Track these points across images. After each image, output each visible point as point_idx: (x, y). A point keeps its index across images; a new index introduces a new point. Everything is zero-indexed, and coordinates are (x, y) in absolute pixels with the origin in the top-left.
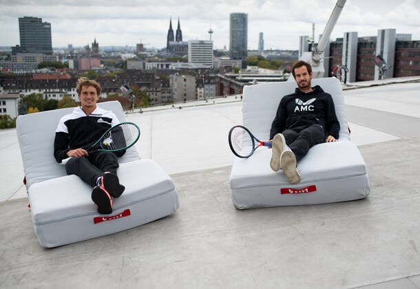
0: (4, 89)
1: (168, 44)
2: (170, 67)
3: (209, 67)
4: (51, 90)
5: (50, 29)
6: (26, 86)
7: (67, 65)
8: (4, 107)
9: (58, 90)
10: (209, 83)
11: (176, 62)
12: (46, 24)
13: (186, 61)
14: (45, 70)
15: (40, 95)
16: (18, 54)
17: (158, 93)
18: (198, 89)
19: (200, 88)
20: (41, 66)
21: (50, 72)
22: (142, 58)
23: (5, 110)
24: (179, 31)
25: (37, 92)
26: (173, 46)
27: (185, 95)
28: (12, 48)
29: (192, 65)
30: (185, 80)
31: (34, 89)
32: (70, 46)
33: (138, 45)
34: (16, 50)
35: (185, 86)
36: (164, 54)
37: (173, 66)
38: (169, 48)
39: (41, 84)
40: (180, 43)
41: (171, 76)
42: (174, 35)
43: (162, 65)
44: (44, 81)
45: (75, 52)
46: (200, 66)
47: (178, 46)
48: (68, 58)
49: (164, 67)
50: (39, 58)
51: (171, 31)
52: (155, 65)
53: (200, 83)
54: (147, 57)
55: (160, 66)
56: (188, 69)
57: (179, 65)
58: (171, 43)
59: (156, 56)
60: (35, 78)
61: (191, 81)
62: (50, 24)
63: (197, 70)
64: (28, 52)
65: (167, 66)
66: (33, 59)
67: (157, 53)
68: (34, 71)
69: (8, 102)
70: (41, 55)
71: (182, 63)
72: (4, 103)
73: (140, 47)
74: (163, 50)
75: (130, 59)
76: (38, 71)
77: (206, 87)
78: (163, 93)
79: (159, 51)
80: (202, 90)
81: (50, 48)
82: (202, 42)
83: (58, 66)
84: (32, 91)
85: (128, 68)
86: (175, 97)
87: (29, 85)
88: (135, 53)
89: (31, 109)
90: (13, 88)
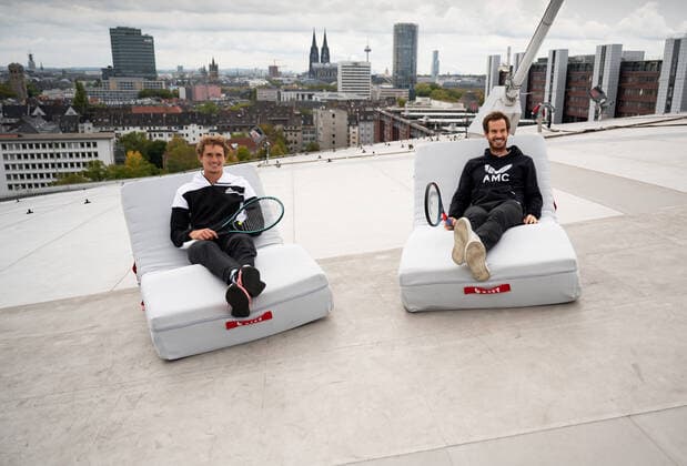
0: (94, 125)
1: (311, 66)
2: (314, 98)
3: (365, 98)
4: (157, 128)
5: (152, 44)
6: (123, 122)
7: (177, 95)
8: (95, 150)
9: (166, 128)
10: (365, 120)
11: (322, 91)
12: (147, 37)
13: (334, 89)
14: (147, 101)
15: (143, 135)
16: (111, 78)
17: (298, 134)
18: (351, 128)
19: (354, 127)
20: (142, 95)
21: (154, 103)
22: (277, 85)
23: (96, 154)
24: (325, 49)
25: (137, 130)
26: (318, 70)
27: (333, 135)
28: (103, 70)
29: (343, 96)
30: (334, 116)
31: (134, 126)
32: (180, 68)
33: (270, 68)
34: (107, 72)
35: (334, 123)
36: (306, 79)
37: (317, 97)
38: (312, 72)
39: (142, 120)
40: (327, 65)
41: (314, 110)
42: (319, 54)
43: (303, 96)
44: (147, 115)
45: (187, 76)
46: (354, 96)
47: (324, 69)
48: (178, 84)
49: (306, 98)
50: (139, 84)
51: (314, 48)
52: (292, 95)
53: (353, 121)
54: (282, 84)
55: (300, 97)
56: (337, 101)
57: (326, 95)
58: (314, 64)
59: (296, 82)
60: (134, 111)
61: (342, 117)
62: (151, 38)
63: (349, 102)
64: (123, 76)
65: (310, 96)
66: (132, 86)
67: (296, 79)
68: (133, 102)
69: (99, 143)
70: (142, 80)
71: (329, 93)
72: (95, 145)
73: (274, 70)
74: (304, 74)
75: (261, 87)
76: (138, 101)
77: (362, 125)
78: (304, 133)
79: (298, 76)
80: (356, 130)
81: (153, 70)
82: (356, 64)
83: (165, 95)
84: (132, 129)
85: (258, 99)
86: (321, 138)
87: (127, 121)
88: (267, 78)
89: (130, 154)
90: (106, 124)
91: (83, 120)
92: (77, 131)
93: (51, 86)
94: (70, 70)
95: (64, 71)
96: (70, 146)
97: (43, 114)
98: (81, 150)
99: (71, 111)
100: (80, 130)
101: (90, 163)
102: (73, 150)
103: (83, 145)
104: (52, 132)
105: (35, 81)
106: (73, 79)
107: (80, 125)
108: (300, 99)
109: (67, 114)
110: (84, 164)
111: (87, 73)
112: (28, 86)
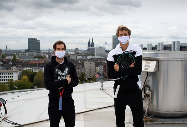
0: (16, 67)
1: (88, 48)
2: (87, 58)
3: (103, 57)
4: (35, 68)
5: (40, 43)
6: (25, 66)
7: (46, 57)
8: (12, 75)
9: (38, 68)
10: (101, 65)
11: (90, 55)
12: (38, 41)
13: (94, 55)
14: (36, 59)
15: (30, 70)
16: (27, 53)
17: (79, 69)
18: (97, 67)
19: (98, 67)
20: (35, 58)
21: (38, 60)
22: (77, 54)
23: (12, 77)
24: (93, 43)
26: (90, 49)
27: (90, 70)
28: (25, 50)
29: (96, 57)
30: (90, 64)
31: (28, 67)
32: (49, 49)
33: (76, 49)
35: (90, 66)
36: (86, 52)
37: (88, 57)
38: (88, 50)
39: (31, 65)
40: (93, 47)
41: (85, 62)
42: (91, 44)
43: (84, 57)
45: (51, 51)
46: (100, 57)
47: (92, 49)
48: (47, 54)
49: (85, 58)
50: (35, 54)
51: (89, 43)
52: (81, 57)
53: (97, 65)
54: (79, 53)
55: (83, 57)
56: (94, 59)
57: (91, 57)
58: (89, 47)
60: (30, 63)
61: (93, 64)
62: (40, 41)
63: (98, 59)
64: (31, 52)
65: (86, 57)
66: (33, 55)
67: (83, 52)
68: (32, 60)
71: (92, 56)
72: (12, 74)
73: (77, 49)
74: (86, 50)
75: (71, 55)
76: (33, 59)
77: (100, 66)
78: (81, 69)
79: (84, 51)
80: (98, 68)
81: (39, 50)
82: (100, 47)
83: (42, 57)
84: (27, 68)
85: (70, 58)
86: (86, 71)
87: (26, 66)
88: (74, 52)
89: (24, 76)
90: (20, 67)
91: (13, 66)
93: (8, 55)
94: (17, 50)
95: (15, 51)
97: (2, 64)
98: (7, 75)
99: (11, 63)
100: (12, 69)
101: (9, 80)
102: (5, 75)
104: (2, 70)
105: (6, 53)
106: (17, 53)
108: (83, 58)
109: (9, 64)
110: (7, 80)
111: (22, 51)
112: (3, 55)
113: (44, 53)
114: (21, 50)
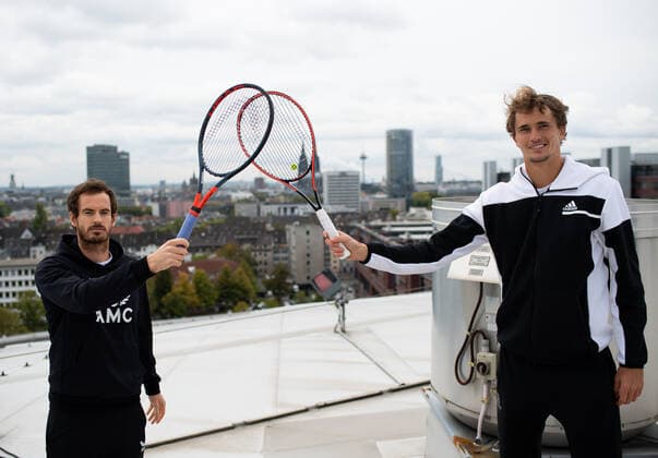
0: (47, 249)
2: (296, 211)
3: (354, 210)
5: (127, 161)
7: (149, 212)
12: (123, 153)
17: (269, 254)
21: (123, 221)
22: (262, 198)
27: (308, 255)
29: (329, 209)
30: (308, 233)
32: (163, 183)
35: (308, 241)
37: (301, 210)
40: (317, 175)
41: (287, 226)
42: (308, 163)
43: (285, 209)
45: (167, 191)
46: (341, 209)
48: (153, 200)
49: (289, 213)
51: (303, 157)
54: (268, 197)
55: (282, 210)
61: (317, 234)
62: (127, 154)
65: (293, 210)
67: (283, 190)
73: (259, 182)
75: (239, 201)
78: (275, 252)
81: (127, 186)
82: (343, 174)
83: (137, 213)
85: (236, 214)
86: (294, 258)
88: (252, 191)
91: (35, 244)
92: (28, 255)
93: (18, 207)
94: (50, 189)
95: (43, 191)
96: (7, 274)
98: (17, 278)
99: (27, 234)
100: (32, 254)
101: (21, 293)
102: (10, 278)
103: (20, 273)
105: (12, 201)
106: (51, 198)
107: (32, 249)
108: (282, 213)
109: (23, 237)
110: (14, 294)
111: (66, 192)
113: (144, 198)
114: (63, 188)
